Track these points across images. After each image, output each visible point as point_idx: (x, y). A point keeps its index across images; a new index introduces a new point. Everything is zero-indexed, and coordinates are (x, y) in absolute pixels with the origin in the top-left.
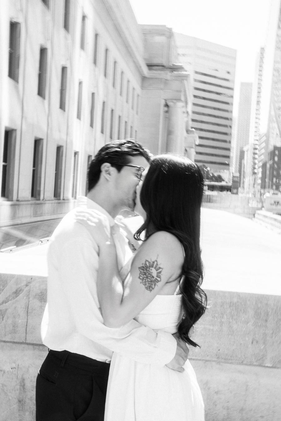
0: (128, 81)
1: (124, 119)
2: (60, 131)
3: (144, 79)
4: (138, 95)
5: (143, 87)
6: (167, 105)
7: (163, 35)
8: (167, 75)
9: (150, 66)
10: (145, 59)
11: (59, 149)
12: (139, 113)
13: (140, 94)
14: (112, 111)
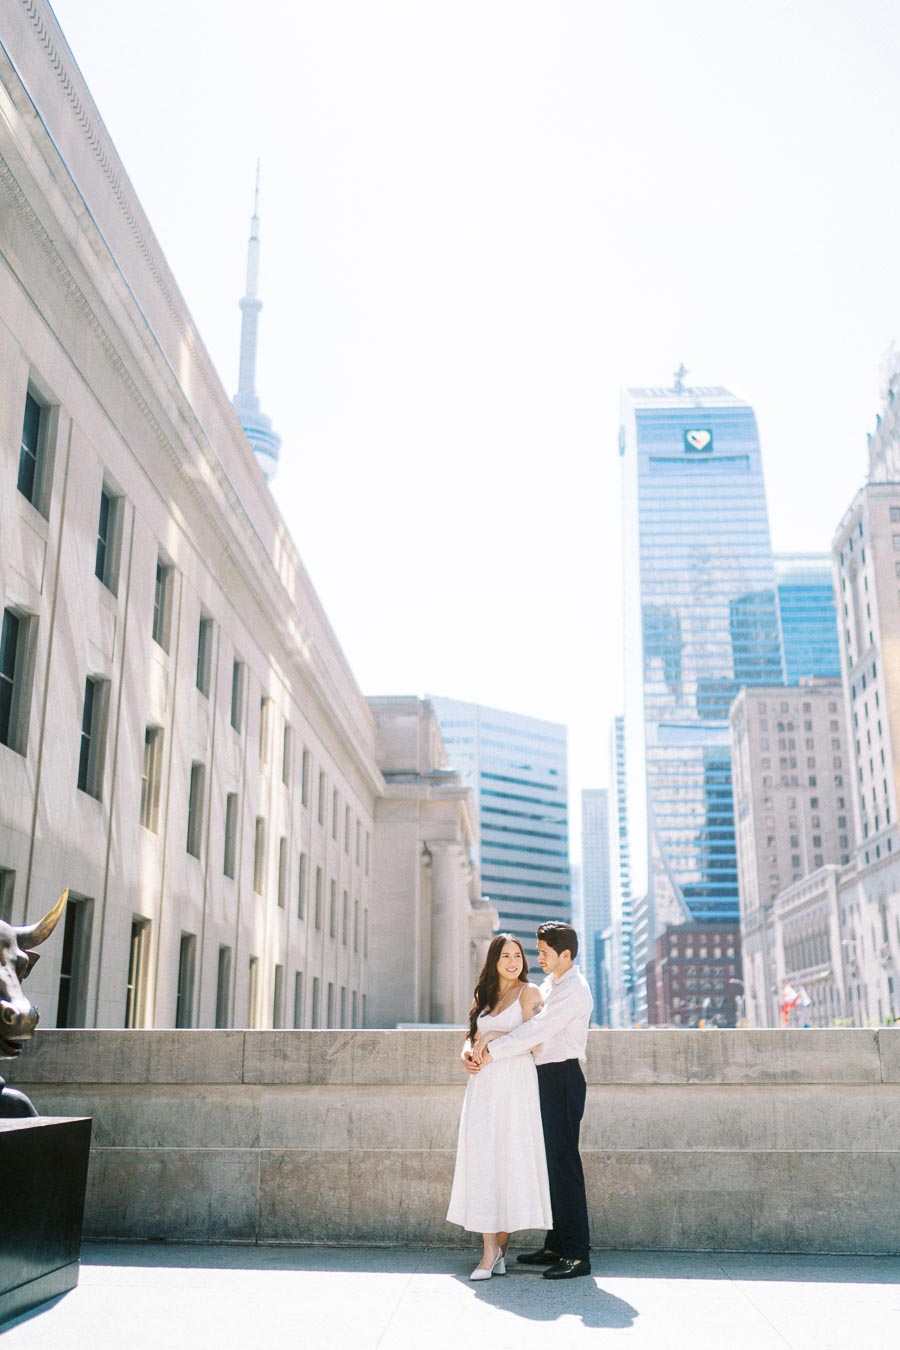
0: (348, 809)
1: (341, 887)
3: (377, 800)
4: (368, 835)
5: (375, 818)
6: (427, 852)
7: (410, 714)
8: (427, 791)
9: (389, 775)
10: (378, 762)
11: (223, 952)
12: (370, 873)
13: (371, 832)
14: (319, 871)
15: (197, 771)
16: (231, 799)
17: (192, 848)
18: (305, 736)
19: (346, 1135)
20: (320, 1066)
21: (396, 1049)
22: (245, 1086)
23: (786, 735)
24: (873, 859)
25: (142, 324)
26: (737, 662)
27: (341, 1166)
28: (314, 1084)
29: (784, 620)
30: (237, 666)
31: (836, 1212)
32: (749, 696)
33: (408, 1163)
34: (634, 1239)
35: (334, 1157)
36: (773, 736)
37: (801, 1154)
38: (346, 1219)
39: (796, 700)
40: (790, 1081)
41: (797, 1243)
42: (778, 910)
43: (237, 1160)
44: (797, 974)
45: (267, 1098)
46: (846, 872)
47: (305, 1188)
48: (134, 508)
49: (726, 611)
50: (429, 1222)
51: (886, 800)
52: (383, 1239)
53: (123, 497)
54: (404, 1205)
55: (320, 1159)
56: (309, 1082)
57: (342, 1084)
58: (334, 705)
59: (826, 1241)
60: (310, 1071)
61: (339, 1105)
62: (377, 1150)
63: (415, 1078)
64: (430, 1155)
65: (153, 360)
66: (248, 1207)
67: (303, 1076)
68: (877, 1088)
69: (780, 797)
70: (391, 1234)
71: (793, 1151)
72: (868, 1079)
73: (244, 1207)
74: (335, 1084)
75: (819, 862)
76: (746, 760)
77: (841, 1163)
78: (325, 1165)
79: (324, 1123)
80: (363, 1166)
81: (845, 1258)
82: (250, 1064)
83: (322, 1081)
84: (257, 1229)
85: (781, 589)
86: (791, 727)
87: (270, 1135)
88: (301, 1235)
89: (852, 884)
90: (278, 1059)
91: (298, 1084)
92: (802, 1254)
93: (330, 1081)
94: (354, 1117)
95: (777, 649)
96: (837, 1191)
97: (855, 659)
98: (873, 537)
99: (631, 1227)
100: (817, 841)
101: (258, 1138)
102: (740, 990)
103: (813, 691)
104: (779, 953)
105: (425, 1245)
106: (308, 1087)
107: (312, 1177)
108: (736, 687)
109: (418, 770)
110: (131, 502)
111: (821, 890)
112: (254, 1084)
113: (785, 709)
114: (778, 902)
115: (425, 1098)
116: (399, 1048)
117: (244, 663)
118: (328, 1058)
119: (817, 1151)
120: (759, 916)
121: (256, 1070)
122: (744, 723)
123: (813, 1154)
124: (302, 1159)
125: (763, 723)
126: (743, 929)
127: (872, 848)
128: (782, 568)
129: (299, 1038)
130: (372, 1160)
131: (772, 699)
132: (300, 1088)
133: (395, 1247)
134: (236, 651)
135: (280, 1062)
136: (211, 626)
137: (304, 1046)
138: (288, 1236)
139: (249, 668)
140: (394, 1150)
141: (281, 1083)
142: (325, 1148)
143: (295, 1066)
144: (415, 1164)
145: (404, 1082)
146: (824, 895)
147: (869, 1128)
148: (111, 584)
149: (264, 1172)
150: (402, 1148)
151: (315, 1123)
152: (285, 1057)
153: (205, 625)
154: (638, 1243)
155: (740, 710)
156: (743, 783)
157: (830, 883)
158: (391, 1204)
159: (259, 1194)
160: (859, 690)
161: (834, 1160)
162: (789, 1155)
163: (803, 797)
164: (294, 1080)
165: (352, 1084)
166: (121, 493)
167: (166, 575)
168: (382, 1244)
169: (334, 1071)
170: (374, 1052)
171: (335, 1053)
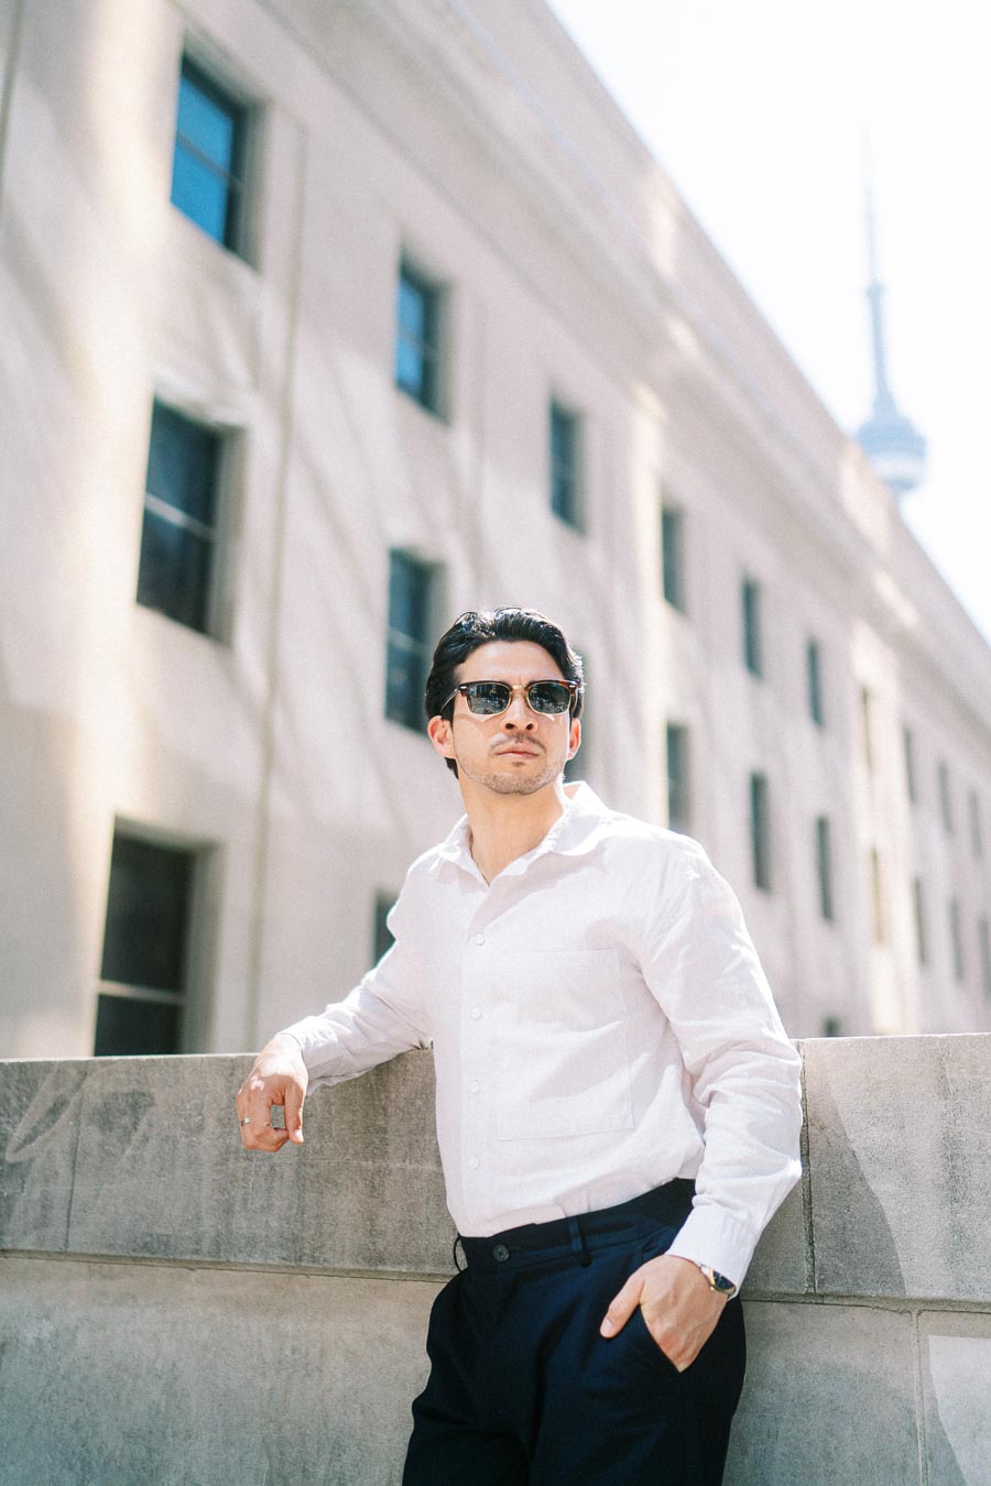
15: (758, 786)
16: (822, 827)
134: (806, 626)
136: (763, 594)
165: (63, 1254)
169: (18, 1207)
170: (136, 1137)
171: (29, 1139)
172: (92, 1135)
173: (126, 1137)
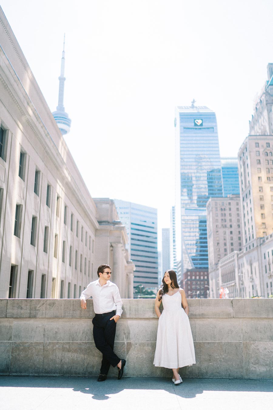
0: (86, 232)
1: (84, 257)
2: (44, 265)
3: (96, 230)
4: (93, 241)
5: (96, 235)
6: (112, 246)
7: (107, 203)
8: (112, 227)
9: (100, 222)
10: (96, 218)
11: (43, 276)
12: (94, 252)
13: (94, 240)
14: (76, 251)
15: (34, 219)
16: (46, 228)
17: (32, 243)
18: (72, 209)
19: (43, 336)
20: (34, 312)
21: (62, 306)
22: (7, 319)
23: (223, 212)
24: (248, 249)
25: (13, 73)
26: (209, 190)
27: (41, 347)
28: (32, 318)
29: (224, 178)
30: (49, 187)
31: (216, 363)
32: (212, 200)
33: (65, 346)
34: (145, 373)
35: (38, 344)
36: (219, 212)
37: (204, 343)
38: (42, 366)
39: (226, 202)
40: (201, 317)
41: (202, 374)
42: (220, 265)
43: (3, 345)
44: (225, 284)
45: (15, 323)
46: (240, 253)
47: (28, 355)
48: (12, 134)
49: (206, 175)
50: (71, 367)
51: (253, 232)
52: (54, 373)
53: (8, 130)
54: (63, 361)
55: (33, 345)
56: (30, 317)
57: (41, 318)
58: (82, 200)
59: (212, 374)
60: (30, 313)
61: (40, 326)
62: (54, 341)
63: (68, 316)
64: (73, 343)
65: (18, 86)
66: (6, 362)
67: (28, 315)
68: (232, 319)
69: (221, 231)
70: (58, 372)
71: (202, 342)
72: (229, 316)
73: (5, 362)
74: (40, 318)
75: (232, 250)
76: (211, 220)
77: (218, 346)
78: (34, 347)
79: (35, 332)
80: (48, 347)
81: (219, 380)
82: (9, 311)
83: (35, 317)
84: (10, 370)
85: (223, 168)
86: (225, 209)
87: (15, 336)
88: (25, 372)
89: (242, 257)
90: (19, 309)
91: (26, 318)
92: (204, 378)
93: (38, 317)
94: (46, 330)
95: (221, 186)
96: (216, 356)
97: (244, 189)
98: (250, 152)
99: (144, 369)
100: (232, 244)
101: (11, 337)
102: (208, 289)
103: (232, 199)
104: (220, 278)
105: (69, 375)
106: (30, 319)
107: (30, 351)
108: (208, 198)
109: (109, 221)
110: (11, 132)
111: (233, 259)
112: (11, 318)
113: (223, 204)
114: (220, 262)
115: (71, 323)
116: (63, 305)
117: (51, 186)
118: (37, 309)
119: (210, 342)
120: (214, 267)
121: (11, 313)
122: (210, 208)
123: (208, 343)
124: (27, 345)
125: (216, 208)
126: (209, 271)
127: (248, 246)
128: (223, 162)
129: (27, 302)
130: (52, 345)
131: (219, 201)
132: (27, 319)
133: (59, 376)
134: (48, 181)
135: (20, 310)
136: (40, 173)
137: (28, 305)
138: (21, 372)
139: (53, 187)
140: (60, 341)
141: (20, 318)
142: (35, 341)
143: (25, 311)
144: (67, 346)
145: (64, 317)
146: (234, 260)
147: (228, 334)
148: (4, 158)
149: (13, 349)
150: (63, 341)
151: (32, 332)
152: (22, 308)
153: (37, 173)
154: (146, 375)
155: (209, 204)
156: (210, 226)
157: (236, 256)
158: (58, 361)
159: (11, 357)
160: (245, 199)
161: (216, 345)
162: (200, 343)
163: (228, 231)
164: (24, 317)
165: (45, 318)
166: (8, 129)
167: (24, 156)
168: (54, 375)
169: (39, 313)
170: (54, 307)
171: (40, 307)
172: (48, 307)
173: (53, 307)
